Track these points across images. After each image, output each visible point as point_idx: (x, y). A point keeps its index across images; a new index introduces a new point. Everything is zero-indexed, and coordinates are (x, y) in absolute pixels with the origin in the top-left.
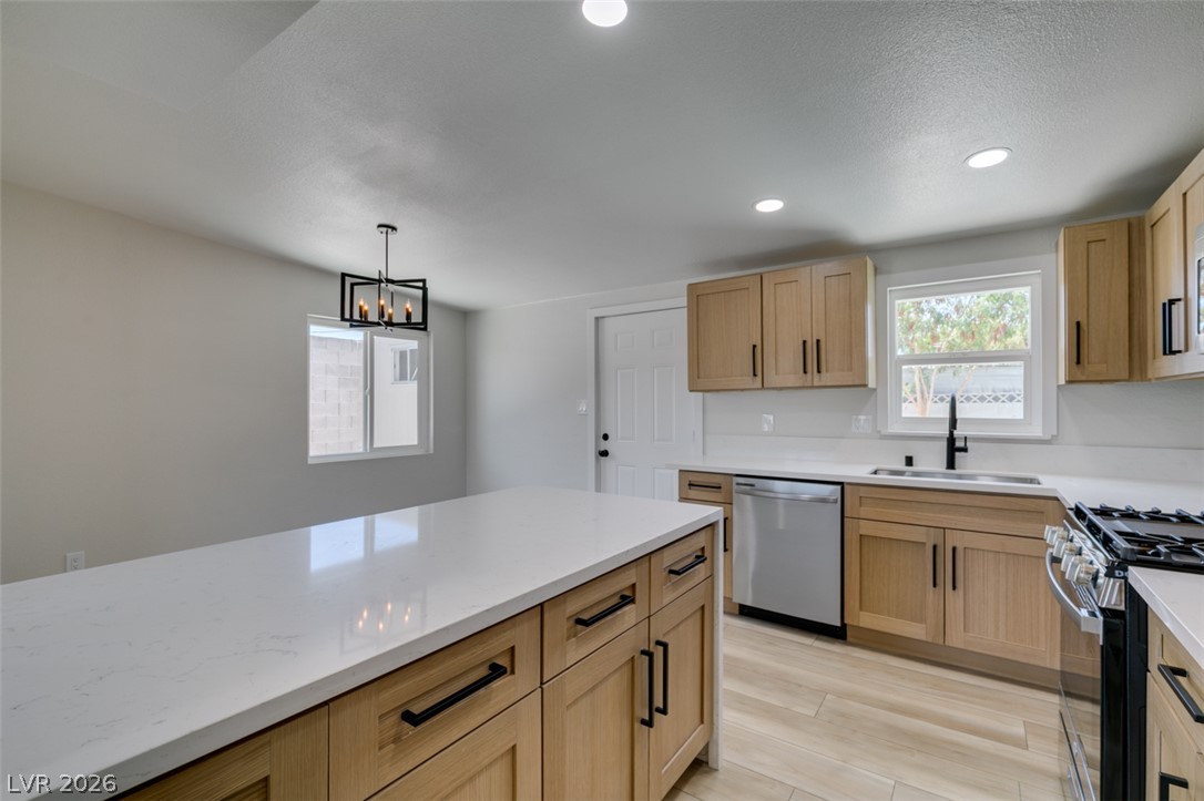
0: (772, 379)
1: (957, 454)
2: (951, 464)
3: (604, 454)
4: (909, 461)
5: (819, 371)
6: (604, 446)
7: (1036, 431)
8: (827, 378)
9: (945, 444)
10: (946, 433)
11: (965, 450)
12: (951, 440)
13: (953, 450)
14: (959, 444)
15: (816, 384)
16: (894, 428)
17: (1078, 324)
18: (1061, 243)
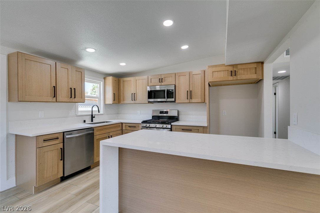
1: (93, 118)
2: (92, 121)
4: (85, 121)
5: (75, 98)
8: (76, 100)
9: (91, 116)
10: (91, 114)
11: (94, 117)
12: (92, 115)
13: (92, 117)
14: (93, 116)
15: (73, 101)
16: (79, 114)
17: (114, 94)
18: (110, 79)
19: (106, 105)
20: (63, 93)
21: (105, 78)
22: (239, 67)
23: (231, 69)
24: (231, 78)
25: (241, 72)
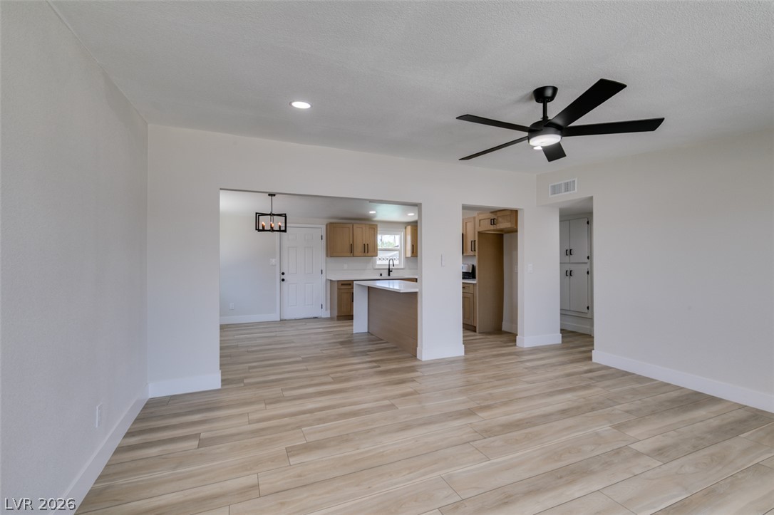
0: (356, 254)
2: (389, 275)
3: (283, 280)
4: (381, 275)
5: (369, 252)
6: (283, 277)
7: (402, 267)
8: (369, 254)
9: (387, 271)
12: (389, 269)
13: (390, 271)
15: (367, 255)
16: (377, 267)
17: (413, 246)
18: (409, 228)
19: (407, 258)
20: (358, 248)
21: (406, 228)
22: (499, 214)
23: (493, 216)
24: (492, 227)
25: (500, 219)
